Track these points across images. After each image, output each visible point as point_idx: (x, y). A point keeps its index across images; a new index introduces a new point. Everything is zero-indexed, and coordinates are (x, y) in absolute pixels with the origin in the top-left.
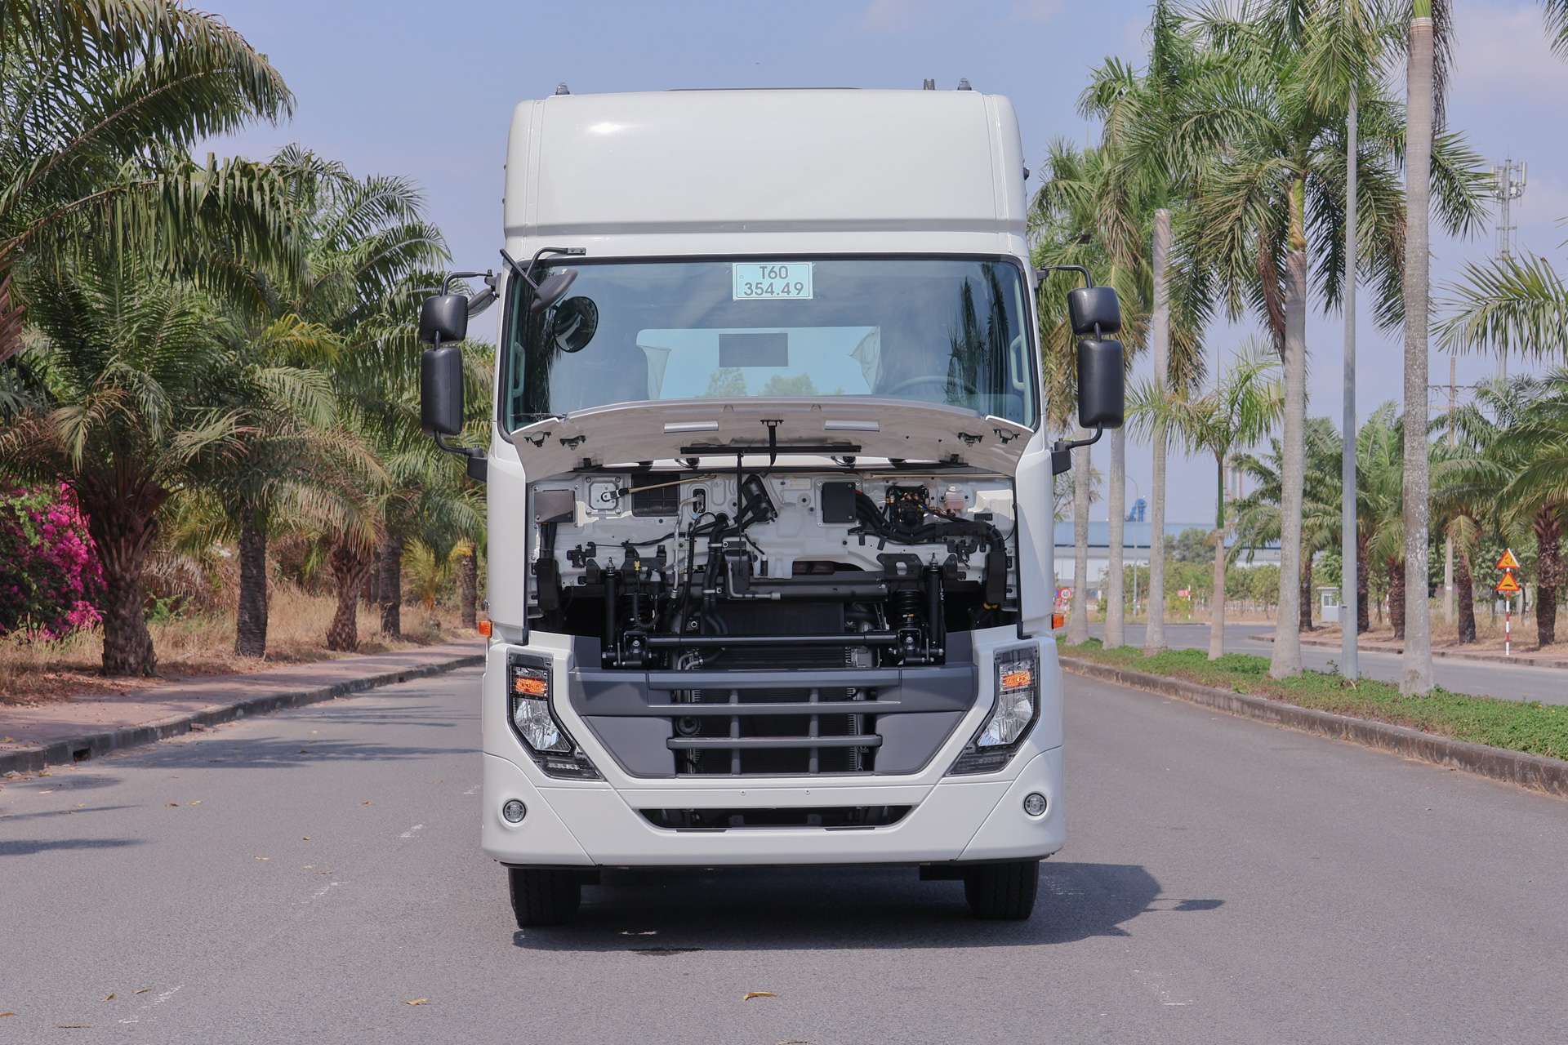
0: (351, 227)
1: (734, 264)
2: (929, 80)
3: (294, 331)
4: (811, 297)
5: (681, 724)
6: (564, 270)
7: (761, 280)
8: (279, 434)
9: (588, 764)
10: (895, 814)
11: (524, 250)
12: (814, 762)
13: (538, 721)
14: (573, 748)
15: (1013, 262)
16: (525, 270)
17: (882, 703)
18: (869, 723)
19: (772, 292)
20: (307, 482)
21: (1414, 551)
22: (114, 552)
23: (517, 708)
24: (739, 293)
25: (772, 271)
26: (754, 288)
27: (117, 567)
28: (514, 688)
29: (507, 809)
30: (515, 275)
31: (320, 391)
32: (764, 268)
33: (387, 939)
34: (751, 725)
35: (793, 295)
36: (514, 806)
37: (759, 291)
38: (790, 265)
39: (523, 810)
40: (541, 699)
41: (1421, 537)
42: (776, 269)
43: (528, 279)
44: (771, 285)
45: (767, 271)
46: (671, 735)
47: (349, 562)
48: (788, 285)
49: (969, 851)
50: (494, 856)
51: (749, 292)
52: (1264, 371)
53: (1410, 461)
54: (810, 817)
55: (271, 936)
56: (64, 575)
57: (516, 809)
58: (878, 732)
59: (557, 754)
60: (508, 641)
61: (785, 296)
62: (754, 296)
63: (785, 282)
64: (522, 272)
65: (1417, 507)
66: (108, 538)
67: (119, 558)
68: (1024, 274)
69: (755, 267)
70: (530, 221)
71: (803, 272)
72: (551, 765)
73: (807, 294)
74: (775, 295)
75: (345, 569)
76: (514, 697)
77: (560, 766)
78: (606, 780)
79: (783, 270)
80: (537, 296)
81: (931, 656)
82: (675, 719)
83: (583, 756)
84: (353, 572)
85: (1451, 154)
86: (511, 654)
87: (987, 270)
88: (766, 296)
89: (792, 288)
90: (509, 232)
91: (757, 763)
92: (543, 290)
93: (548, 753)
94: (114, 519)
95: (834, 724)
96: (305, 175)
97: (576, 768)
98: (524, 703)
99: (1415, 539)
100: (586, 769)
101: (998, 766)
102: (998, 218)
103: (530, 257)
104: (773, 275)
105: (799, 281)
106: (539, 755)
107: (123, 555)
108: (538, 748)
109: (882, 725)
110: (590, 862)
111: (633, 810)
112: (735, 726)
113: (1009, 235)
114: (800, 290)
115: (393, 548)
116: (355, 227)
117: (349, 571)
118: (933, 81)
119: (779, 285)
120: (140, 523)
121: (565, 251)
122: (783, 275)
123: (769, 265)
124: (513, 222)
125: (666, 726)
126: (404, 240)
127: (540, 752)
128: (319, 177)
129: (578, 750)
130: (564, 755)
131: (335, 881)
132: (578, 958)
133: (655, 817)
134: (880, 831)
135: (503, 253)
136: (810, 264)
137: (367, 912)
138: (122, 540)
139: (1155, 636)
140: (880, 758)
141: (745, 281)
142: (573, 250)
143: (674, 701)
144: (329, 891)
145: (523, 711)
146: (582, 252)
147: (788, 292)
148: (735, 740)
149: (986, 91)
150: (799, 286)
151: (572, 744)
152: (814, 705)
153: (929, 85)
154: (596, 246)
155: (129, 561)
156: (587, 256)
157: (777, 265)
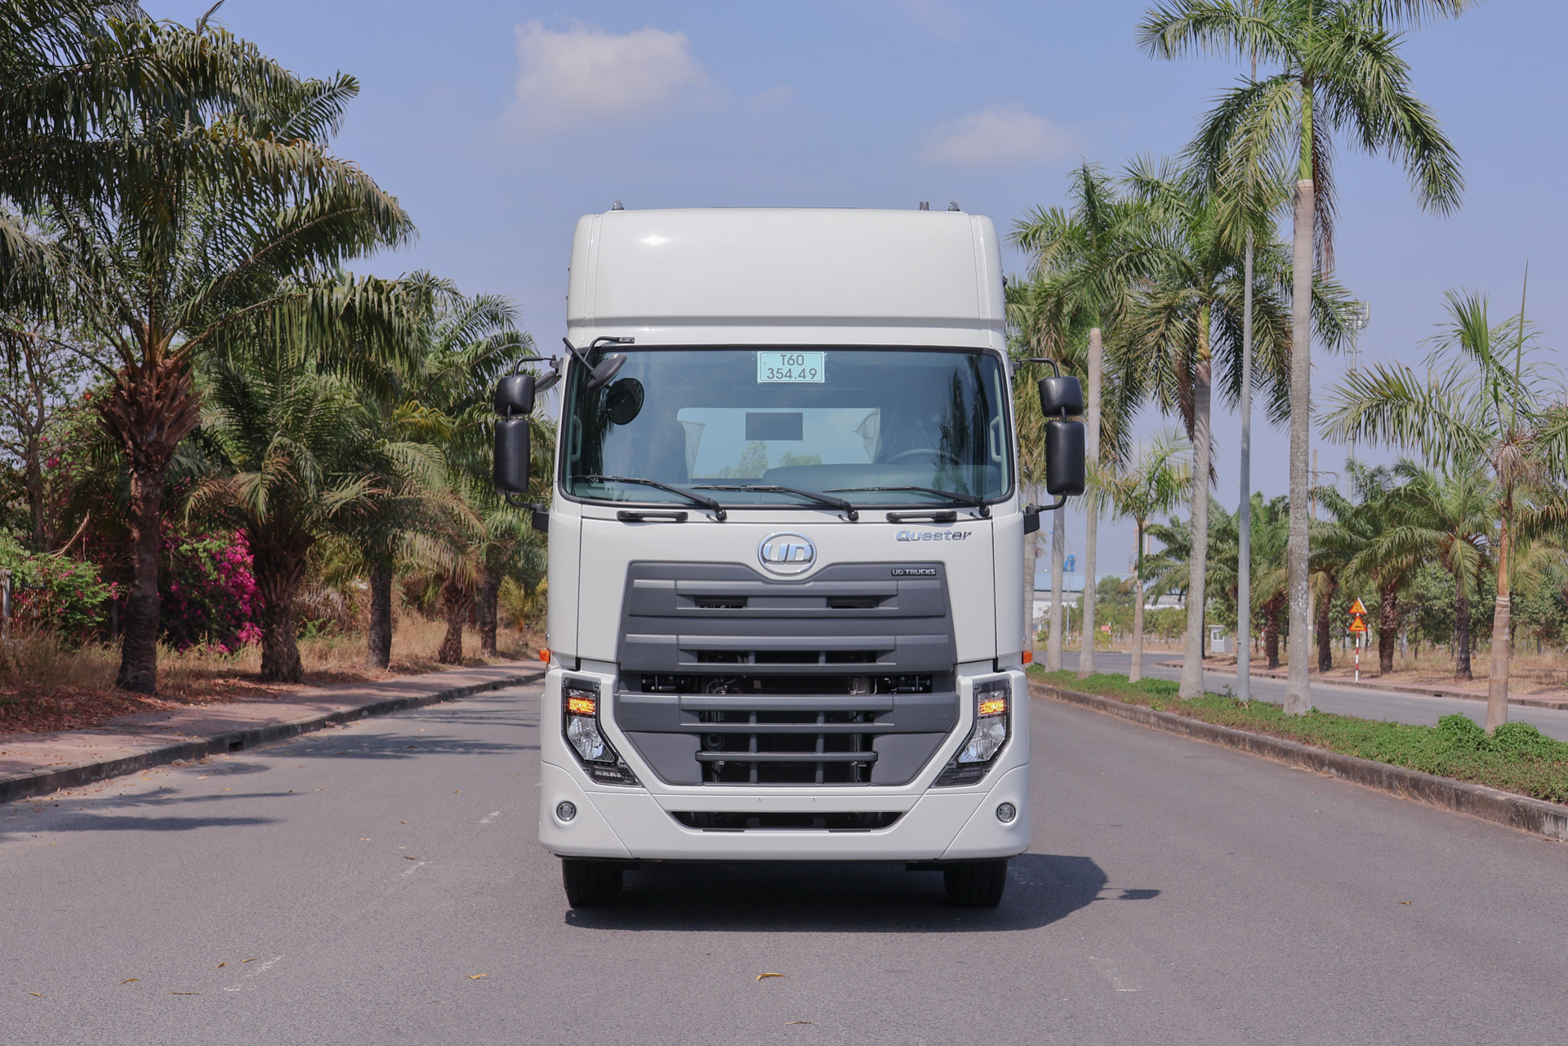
0: (464, 334)
1: (759, 353)
2: (924, 202)
3: (415, 414)
4: (823, 381)
5: (708, 741)
6: (616, 355)
7: (781, 366)
8: (402, 494)
9: (628, 773)
10: (887, 819)
11: (583, 339)
12: (819, 774)
13: (587, 735)
14: (617, 759)
15: (993, 355)
16: (583, 355)
17: (878, 724)
18: (867, 742)
19: (790, 377)
20: (424, 531)
21: (1296, 600)
22: (272, 585)
23: (570, 724)
24: (762, 377)
25: (790, 359)
26: (775, 372)
27: (274, 597)
28: (567, 707)
29: (560, 809)
30: (575, 359)
31: (434, 461)
32: (783, 356)
33: (459, 916)
34: (768, 742)
35: (808, 379)
36: (566, 807)
37: (780, 375)
38: (807, 355)
39: (573, 810)
40: (590, 716)
41: (1302, 589)
42: (794, 357)
43: (586, 363)
44: (790, 370)
45: (786, 359)
46: (699, 749)
47: (457, 594)
48: (804, 370)
49: (950, 851)
50: (549, 849)
51: (771, 376)
52: (1176, 454)
53: (1294, 528)
54: (816, 820)
55: (363, 911)
56: (236, 602)
57: (567, 810)
58: (874, 749)
59: (603, 764)
60: (563, 667)
61: (801, 380)
62: (775, 380)
63: (801, 368)
64: (581, 357)
65: (1300, 565)
66: (267, 573)
67: (275, 589)
68: (1003, 365)
69: (777, 355)
70: (588, 315)
71: (817, 360)
72: (598, 773)
73: (820, 378)
74: (793, 379)
75: (453, 600)
76: (568, 715)
77: (605, 774)
78: (644, 787)
79: (800, 358)
80: (592, 377)
81: (920, 686)
82: (703, 736)
83: (625, 766)
84: (460, 603)
85: (1326, 287)
86: (566, 678)
87: (971, 361)
88: (785, 380)
89: (807, 373)
90: (571, 324)
91: (772, 774)
92: (597, 372)
93: (595, 763)
94: (272, 559)
95: (836, 742)
96: (424, 289)
97: (619, 776)
98: (576, 720)
99: (1297, 591)
100: (627, 777)
101: (976, 779)
102: (981, 317)
103: (588, 345)
104: (791, 362)
105: (813, 369)
106: (588, 765)
107: (279, 587)
108: (587, 758)
109: (878, 743)
110: (629, 856)
111: (667, 812)
112: (753, 742)
113: (990, 332)
114: (814, 375)
115: (492, 584)
116: (467, 334)
117: (457, 601)
118: (927, 203)
119: (796, 370)
120: (292, 562)
121: (616, 340)
122: (800, 362)
123: (788, 354)
124: (574, 315)
125: (696, 742)
126: (504, 344)
127: (588, 761)
128: (434, 292)
129: (620, 760)
130: (609, 764)
131: (424, 861)
132: (618, 937)
133: (687, 819)
134: (875, 833)
135: (565, 340)
136: (823, 354)
137: (446, 890)
138: (278, 576)
139: (1087, 663)
140: (876, 772)
141: (768, 368)
142: (624, 339)
143: (702, 720)
144: (416, 870)
145: (575, 727)
146: (632, 340)
147: (804, 377)
148: (753, 754)
149: (972, 213)
150: (813, 372)
151: (616, 756)
152: (820, 725)
153: (925, 207)
154: (644, 335)
155: (284, 591)
156: (635, 344)
157: (795, 354)
